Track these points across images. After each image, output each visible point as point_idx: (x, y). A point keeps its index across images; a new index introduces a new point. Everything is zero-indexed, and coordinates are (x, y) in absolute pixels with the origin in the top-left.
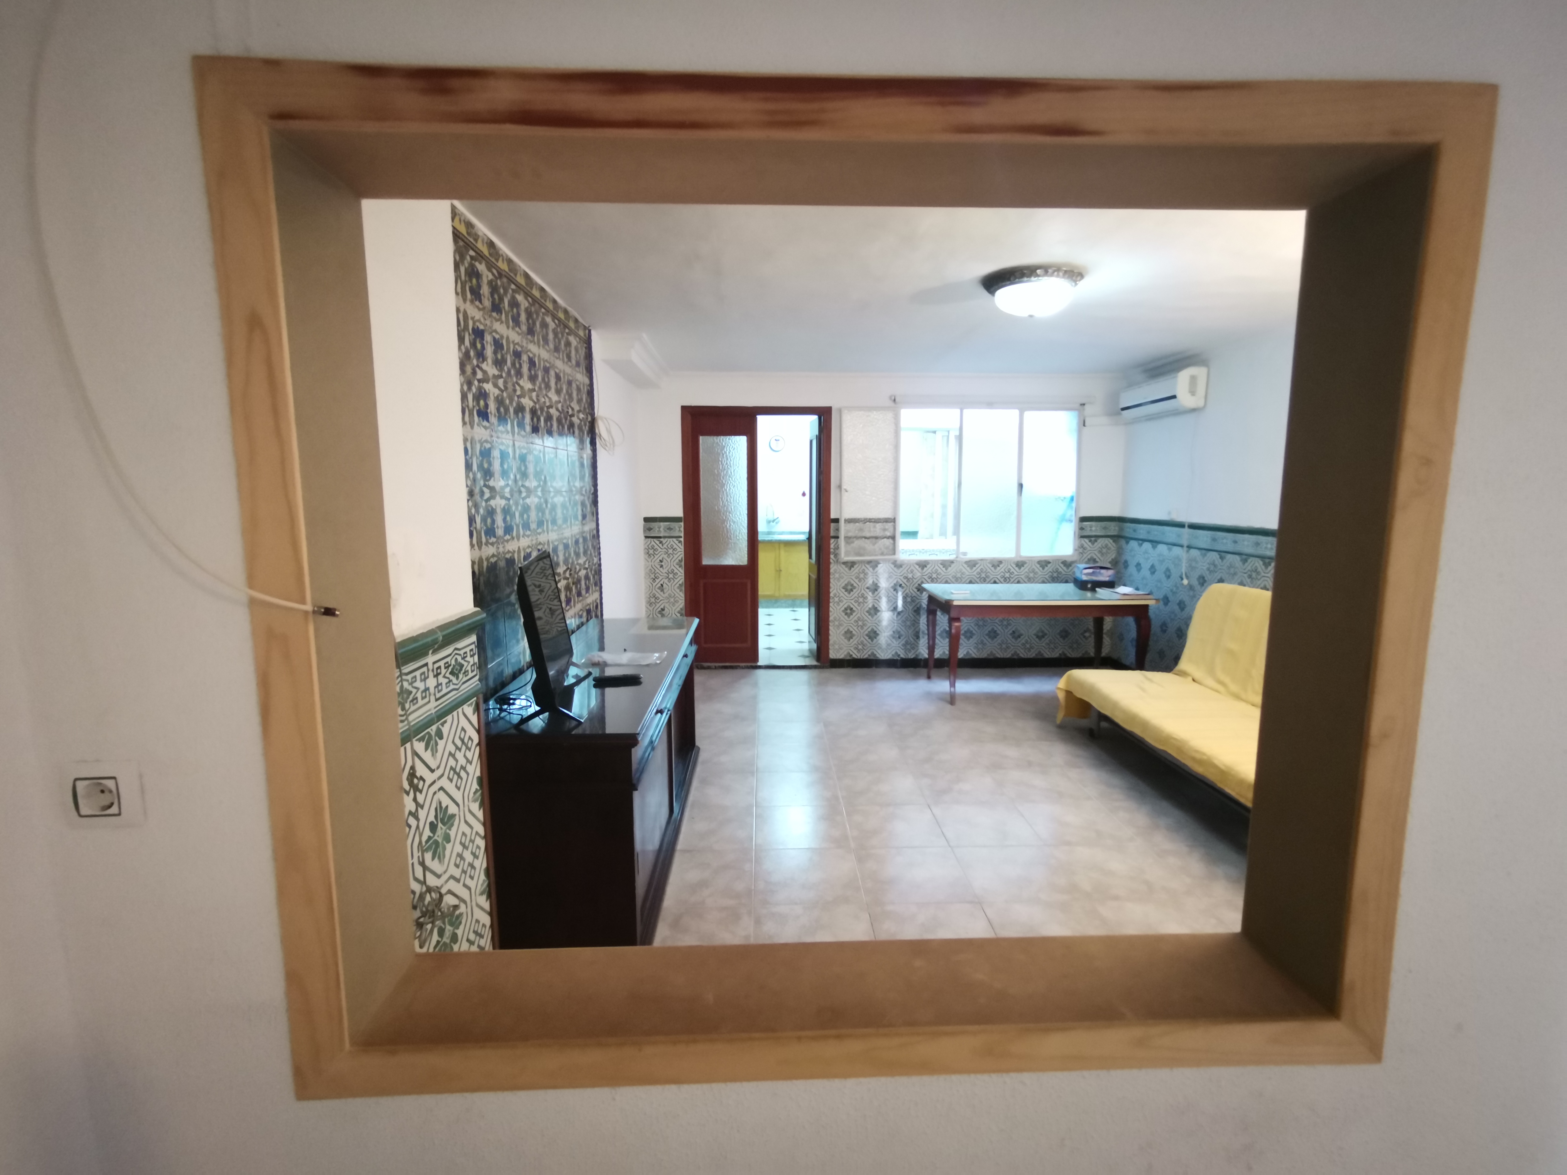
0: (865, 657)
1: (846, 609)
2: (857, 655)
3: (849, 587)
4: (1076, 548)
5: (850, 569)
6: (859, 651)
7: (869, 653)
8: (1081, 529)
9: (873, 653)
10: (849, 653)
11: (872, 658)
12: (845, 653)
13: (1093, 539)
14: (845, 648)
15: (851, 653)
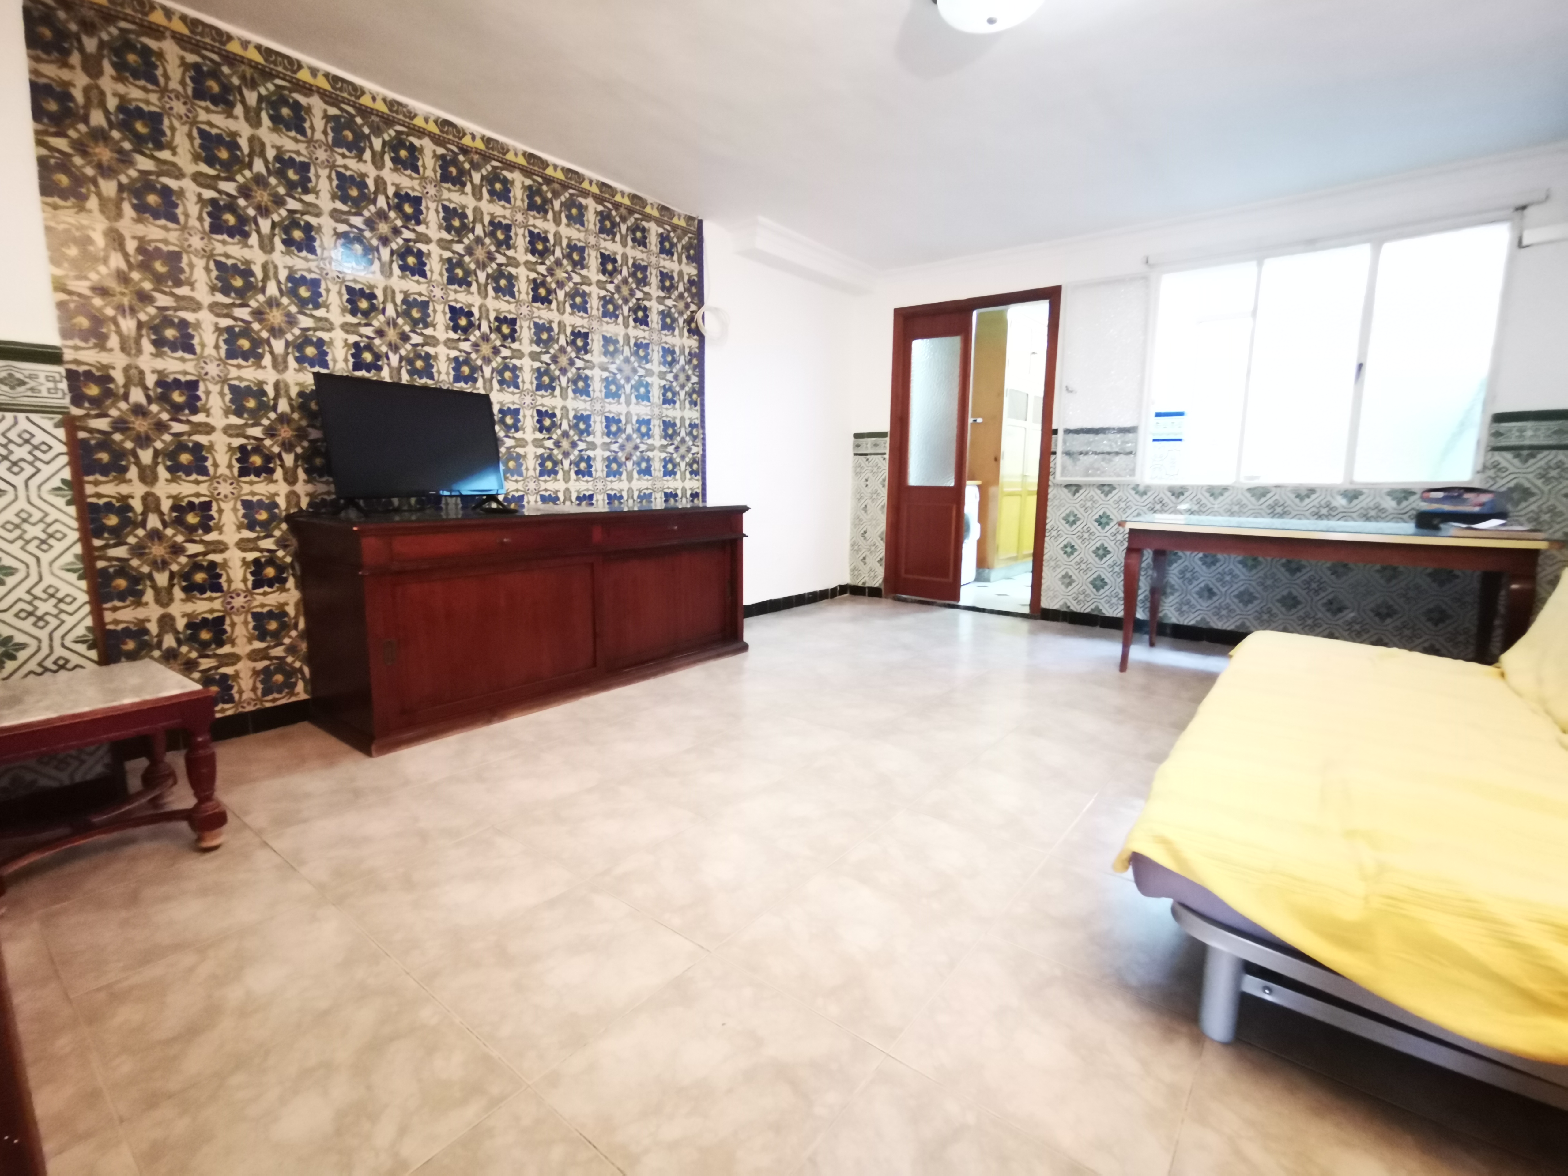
0: (1086, 611)
1: (1066, 546)
2: (1076, 608)
3: (1072, 519)
4: (1479, 467)
5: (1074, 495)
6: (1079, 602)
7: (1093, 607)
8: (1497, 434)
9: (1097, 608)
10: (1066, 604)
11: (1095, 613)
12: (1061, 603)
13: (1525, 453)
14: (1061, 597)
15: (1069, 604)
